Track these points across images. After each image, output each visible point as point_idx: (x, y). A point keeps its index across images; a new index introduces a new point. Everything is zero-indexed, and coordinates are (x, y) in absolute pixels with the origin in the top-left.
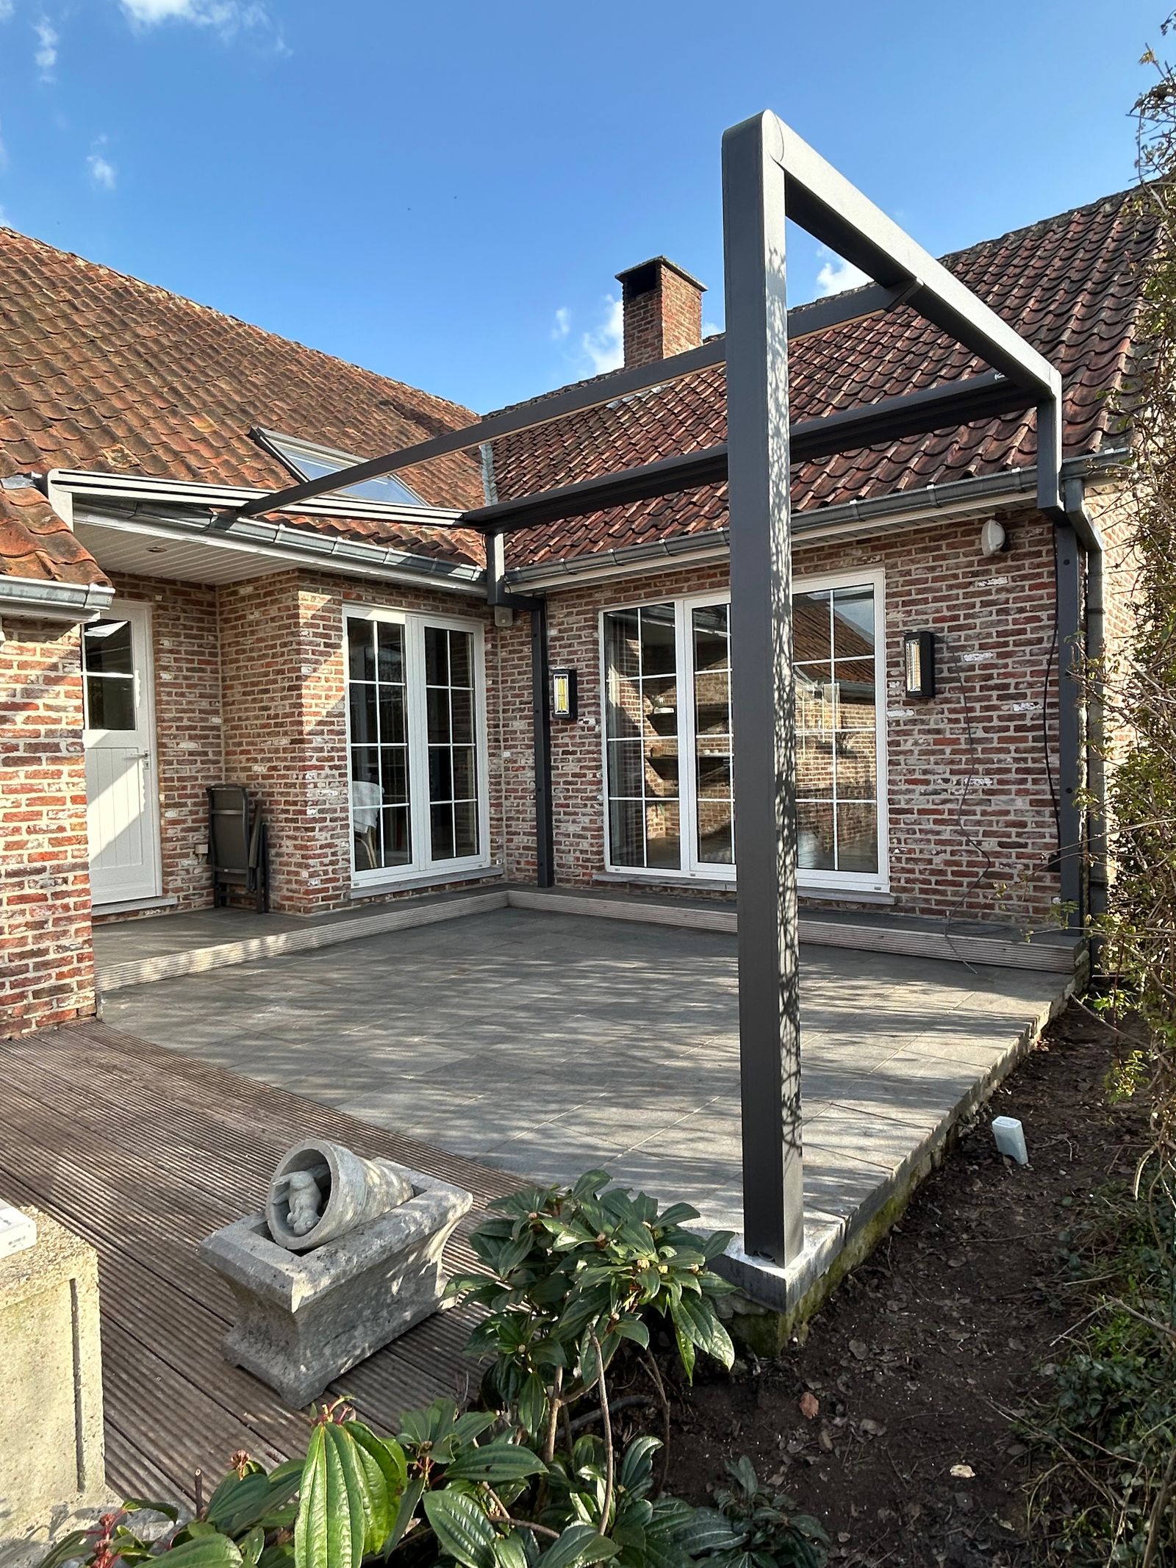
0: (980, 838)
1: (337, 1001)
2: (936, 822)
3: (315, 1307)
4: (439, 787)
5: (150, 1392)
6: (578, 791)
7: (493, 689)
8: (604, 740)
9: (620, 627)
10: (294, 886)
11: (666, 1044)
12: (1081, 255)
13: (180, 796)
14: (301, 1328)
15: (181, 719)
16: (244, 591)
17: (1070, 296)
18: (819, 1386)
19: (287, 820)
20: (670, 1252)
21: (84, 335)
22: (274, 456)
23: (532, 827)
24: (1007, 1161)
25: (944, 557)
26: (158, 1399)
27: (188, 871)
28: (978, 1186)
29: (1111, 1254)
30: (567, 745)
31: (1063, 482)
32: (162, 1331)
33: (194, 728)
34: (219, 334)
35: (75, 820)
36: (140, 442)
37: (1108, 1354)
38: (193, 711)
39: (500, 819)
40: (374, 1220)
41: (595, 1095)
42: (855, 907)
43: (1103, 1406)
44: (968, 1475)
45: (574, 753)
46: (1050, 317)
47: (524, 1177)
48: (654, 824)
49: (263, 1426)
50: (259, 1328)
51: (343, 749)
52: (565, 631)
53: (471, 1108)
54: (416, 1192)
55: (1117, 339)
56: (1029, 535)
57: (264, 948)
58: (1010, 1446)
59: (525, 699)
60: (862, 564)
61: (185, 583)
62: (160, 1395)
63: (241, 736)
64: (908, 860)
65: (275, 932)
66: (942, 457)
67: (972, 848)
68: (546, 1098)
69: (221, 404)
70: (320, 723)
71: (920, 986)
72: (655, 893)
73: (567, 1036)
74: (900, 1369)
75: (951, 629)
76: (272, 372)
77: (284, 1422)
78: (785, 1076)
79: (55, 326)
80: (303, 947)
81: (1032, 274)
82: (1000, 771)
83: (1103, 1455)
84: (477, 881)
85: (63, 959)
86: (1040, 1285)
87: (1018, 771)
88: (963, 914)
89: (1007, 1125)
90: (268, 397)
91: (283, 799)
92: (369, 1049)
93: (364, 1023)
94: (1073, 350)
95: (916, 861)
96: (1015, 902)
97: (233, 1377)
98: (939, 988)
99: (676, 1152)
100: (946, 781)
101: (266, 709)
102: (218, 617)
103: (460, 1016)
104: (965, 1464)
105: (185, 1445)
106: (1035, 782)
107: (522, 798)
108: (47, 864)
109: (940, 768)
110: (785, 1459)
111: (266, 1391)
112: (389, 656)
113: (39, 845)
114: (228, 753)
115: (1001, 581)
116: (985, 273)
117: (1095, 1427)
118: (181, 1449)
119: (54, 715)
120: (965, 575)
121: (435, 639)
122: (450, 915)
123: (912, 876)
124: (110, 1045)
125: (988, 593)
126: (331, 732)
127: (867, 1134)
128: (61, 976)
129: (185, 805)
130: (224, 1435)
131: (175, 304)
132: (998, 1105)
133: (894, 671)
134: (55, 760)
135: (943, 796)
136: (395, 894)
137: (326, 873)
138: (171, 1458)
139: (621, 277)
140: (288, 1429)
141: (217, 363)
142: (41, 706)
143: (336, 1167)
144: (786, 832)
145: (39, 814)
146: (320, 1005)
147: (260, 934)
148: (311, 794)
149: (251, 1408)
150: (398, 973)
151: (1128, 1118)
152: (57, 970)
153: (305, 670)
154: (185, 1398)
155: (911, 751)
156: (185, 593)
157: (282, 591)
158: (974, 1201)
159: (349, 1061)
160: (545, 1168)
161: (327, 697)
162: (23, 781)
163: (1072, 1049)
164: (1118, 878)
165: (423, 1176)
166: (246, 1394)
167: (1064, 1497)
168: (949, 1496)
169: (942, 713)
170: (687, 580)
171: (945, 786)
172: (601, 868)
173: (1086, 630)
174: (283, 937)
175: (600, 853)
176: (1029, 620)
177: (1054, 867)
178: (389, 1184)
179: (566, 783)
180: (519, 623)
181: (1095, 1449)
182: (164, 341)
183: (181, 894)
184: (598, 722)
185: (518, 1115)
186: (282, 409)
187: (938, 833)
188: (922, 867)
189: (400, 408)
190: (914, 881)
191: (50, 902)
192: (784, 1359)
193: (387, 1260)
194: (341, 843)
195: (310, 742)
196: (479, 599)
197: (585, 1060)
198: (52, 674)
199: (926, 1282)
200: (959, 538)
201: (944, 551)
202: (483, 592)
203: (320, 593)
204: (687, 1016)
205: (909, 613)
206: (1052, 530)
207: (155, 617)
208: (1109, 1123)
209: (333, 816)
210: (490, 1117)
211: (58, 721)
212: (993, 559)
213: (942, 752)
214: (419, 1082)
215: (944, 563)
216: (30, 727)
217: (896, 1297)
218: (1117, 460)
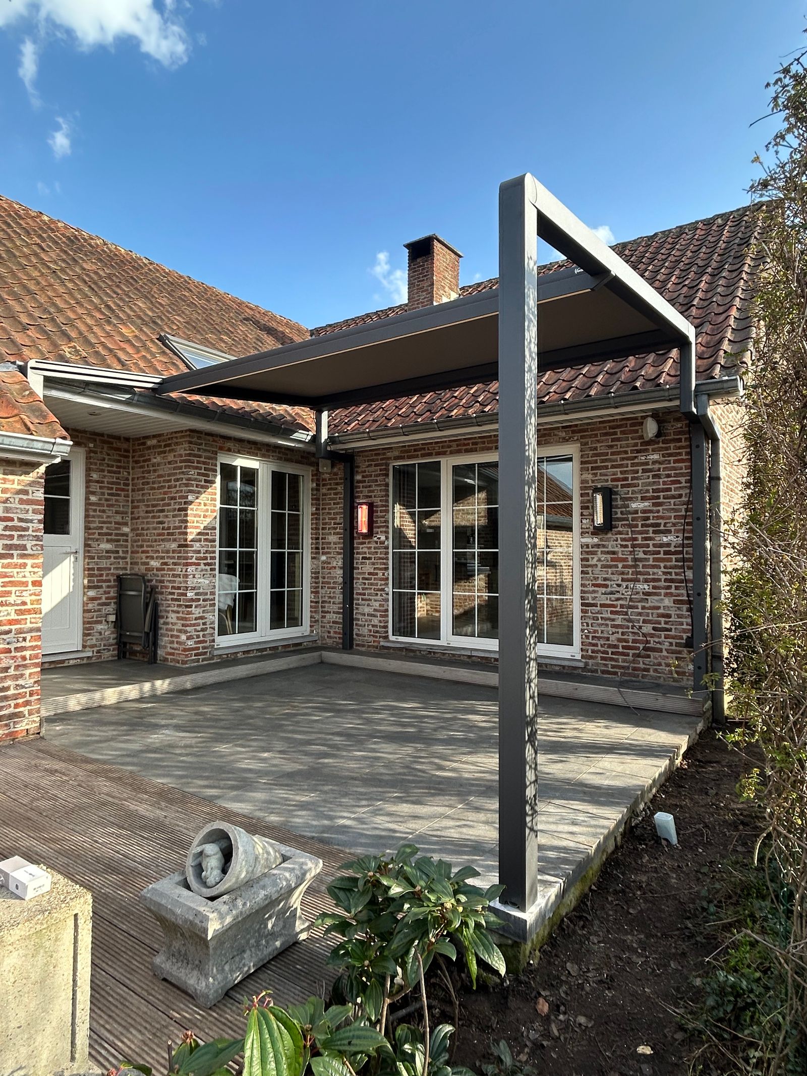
0: (641, 624)
1: (208, 727)
2: (612, 613)
3: (221, 936)
4: (277, 579)
5: (103, 997)
6: (372, 584)
7: (316, 514)
8: (390, 551)
9: (404, 476)
10: (175, 645)
11: (437, 761)
12: (704, 250)
13: (98, 581)
14: (211, 951)
15: (101, 528)
16: (149, 443)
17: (698, 276)
18: (548, 993)
19: (172, 599)
20: (463, 898)
21: (49, 268)
22: (175, 354)
23: (339, 608)
24: (664, 843)
25: (618, 440)
26: (110, 1002)
27: (100, 633)
28: (646, 858)
29: (736, 904)
30: (365, 553)
31: (696, 396)
32: (107, 955)
33: (111, 534)
34: (138, 270)
35: (34, 598)
36: (87, 342)
37: (736, 971)
38: (110, 523)
39: (316, 602)
40: (258, 877)
41: (390, 795)
42: (557, 668)
43: (735, 1005)
44: (648, 1053)
45: (370, 558)
46: (685, 289)
47: (348, 851)
48: (421, 607)
49: (184, 1020)
50: (180, 952)
51: (214, 552)
52: (367, 476)
53: (308, 803)
54: (285, 859)
55: (728, 305)
56: (674, 428)
57: (153, 688)
58: (675, 1032)
59: (338, 521)
60: (565, 440)
61: (109, 436)
62: (110, 999)
63: (143, 541)
64: (593, 637)
65: (162, 678)
66: (617, 375)
67: (635, 630)
68: (360, 797)
69: (139, 317)
70: (199, 534)
71: (603, 723)
72: (423, 655)
73: (370, 754)
74: (601, 982)
75: (623, 486)
76: (172, 296)
77: (198, 1017)
78: (528, 783)
79: (30, 261)
80: (182, 688)
81: (674, 259)
82: (654, 580)
83: (736, 1037)
84: (300, 644)
85: (19, 694)
86: (690, 925)
87: (666, 580)
88: (629, 675)
89: (665, 819)
90: (170, 313)
91: (171, 585)
92: (233, 761)
93: (228, 742)
94: (701, 311)
95: (599, 638)
96: (663, 667)
97: (161, 986)
98: (614, 724)
99: (449, 835)
100: (619, 586)
101: (162, 523)
102: (131, 460)
103: (295, 739)
104: (647, 1045)
105: (131, 1033)
106: (677, 588)
107: (333, 588)
108: (13, 627)
109: (615, 577)
110: (528, 1043)
111: (183, 995)
112: (248, 488)
113: (8, 614)
114: (132, 552)
115: (656, 457)
116: (643, 257)
117: (730, 1019)
118: (129, 1035)
119: (24, 525)
120: (632, 452)
121: (277, 479)
122: (281, 668)
123: (596, 648)
124: (52, 756)
125: (647, 464)
126: (206, 540)
127: (574, 823)
128: (17, 706)
129: (101, 587)
130: (158, 1026)
131: (107, 248)
132: (656, 805)
133: (586, 512)
134: (23, 556)
135: (617, 596)
136: (244, 652)
137: (198, 637)
138: (122, 1042)
139: (408, 246)
140: (201, 1021)
141: (136, 289)
142: (16, 519)
143: (236, 841)
144: (531, 623)
145: (10, 593)
146: (197, 729)
147: (152, 678)
148: (191, 582)
149: (175, 1007)
150: (250, 708)
151: (741, 814)
152: (15, 702)
153: (190, 498)
154: (129, 1001)
155: (596, 565)
156: (109, 442)
157: (177, 444)
158: (643, 869)
159: (221, 769)
160: (362, 845)
161: (205, 516)
162: (1, 569)
163: (703, 767)
164: (729, 653)
165: (288, 848)
166: (171, 998)
167: (712, 1066)
168: (636, 1066)
169: (617, 540)
170: (450, 447)
171: (618, 589)
172: (386, 637)
173: (709, 491)
174: (167, 681)
175: (386, 627)
176: (673, 482)
177: (689, 644)
178: (268, 853)
179: (364, 579)
180: (335, 470)
181: (730, 1033)
182: (101, 273)
183: (95, 649)
184: (387, 538)
185: (340, 808)
186: (179, 321)
187: (613, 620)
188: (602, 643)
189: (257, 323)
190: (597, 652)
191: (13, 654)
192: (524, 975)
193: (269, 904)
194: (209, 616)
195: (192, 546)
196: (309, 453)
197: (383, 771)
198: (25, 497)
199: (615, 924)
200: (629, 428)
201: (619, 435)
202: (312, 449)
203: (203, 447)
204: (450, 741)
205: (595, 475)
206: (688, 426)
207: (88, 458)
208: (730, 817)
209: (204, 597)
210: (321, 809)
211: (26, 529)
212: (650, 442)
213: (617, 566)
214: (271, 784)
215: (618, 443)
216: (8, 533)
217: (596, 934)
218: (730, 384)
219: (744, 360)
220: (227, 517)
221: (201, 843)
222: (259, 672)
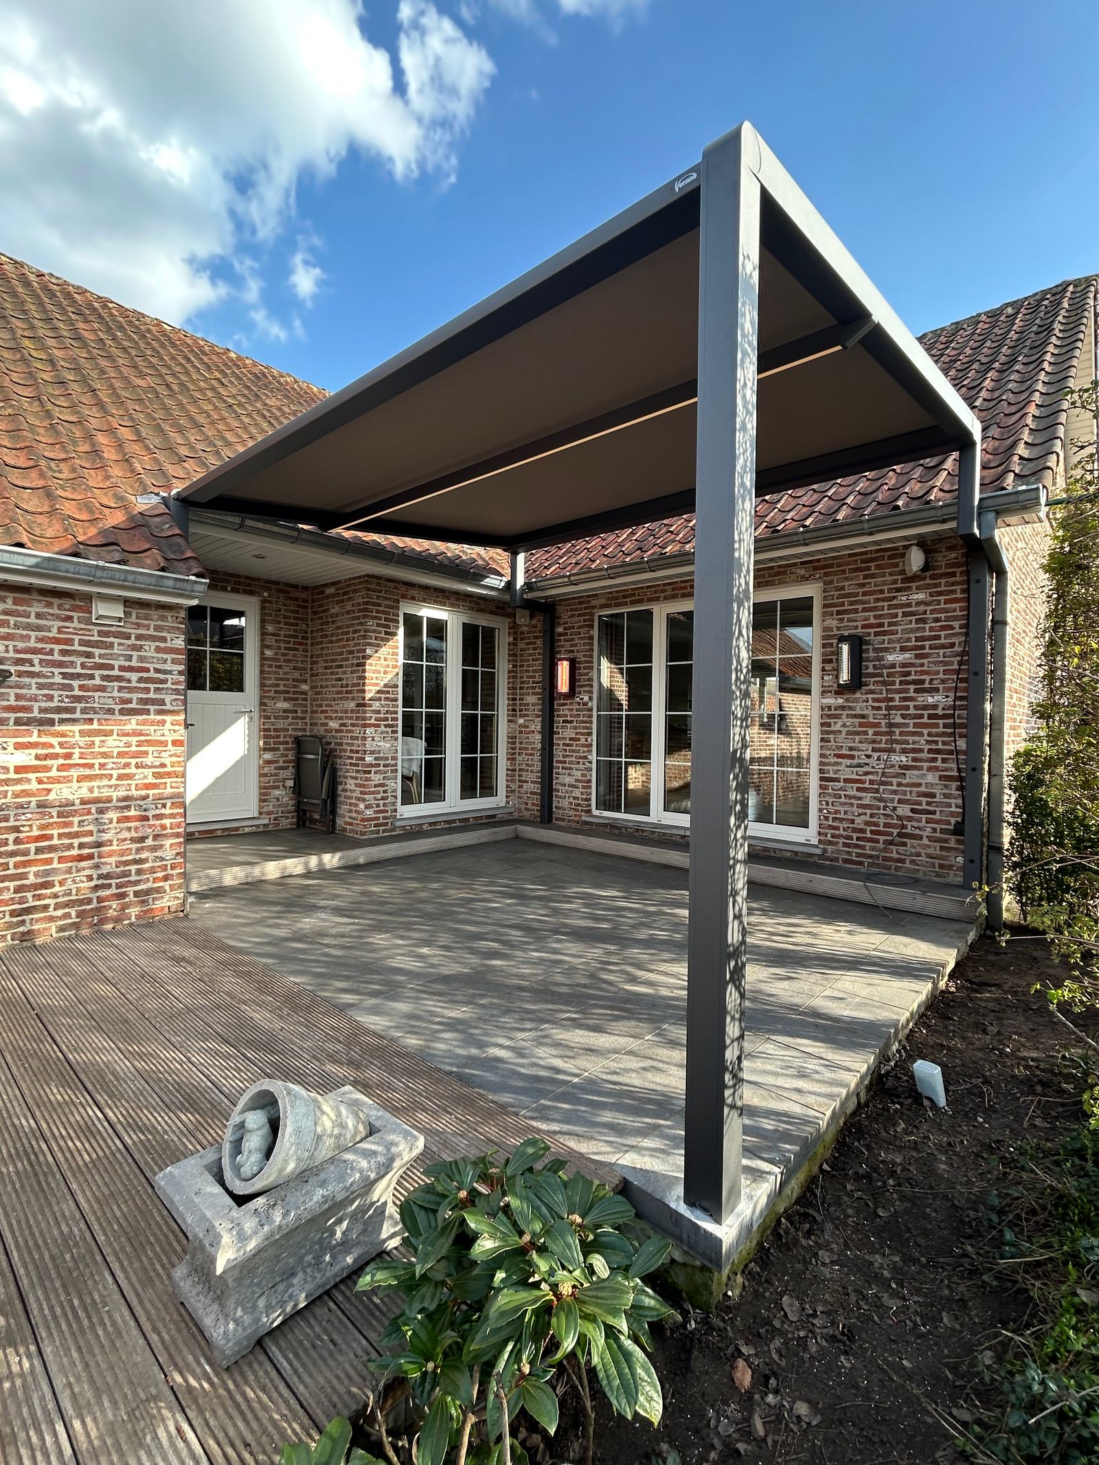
0: (896, 804)
1: (370, 911)
2: (858, 789)
4: (468, 744)
6: (573, 751)
7: (513, 671)
8: (595, 713)
9: (611, 630)
10: (354, 815)
11: (629, 969)
13: (275, 743)
15: (278, 685)
16: (329, 591)
17: (981, 374)
18: (752, 1351)
19: (351, 764)
21: (225, 402)
23: (537, 777)
24: (926, 1103)
25: (873, 576)
26: (98, 1337)
27: (278, 799)
28: (901, 1126)
30: (566, 716)
31: (979, 514)
33: (288, 692)
35: (174, 759)
38: (288, 680)
39: (514, 770)
40: (318, 1166)
41: (562, 1015)
42: (788, 854)
45: (571, 722)
48: (634, 778)
51: (396, 712)
52: (569, 628)
53: (458, 1021)
54: (371, 1132)
55: (1024, 403)
56: (945, 558)
57: (320, 863)
59: (537, 680)
60: (804, 579)
61: (286, 584)
62: (101, 1332)
63: (322, 699)
64: (834, 819)
65: (334, 850)
66: (873, 495)
67: (888, 812)
70: (379, 692)
71: (845, 927)
73: (549, 956)
74: (832, 1339)
75: (876, 634)
77: (206, 1385)
78: (728, 1041)
79: (205, 395)
80: (354, 863)
82: (914, 751)
84: (494, 816)
85: (159, 867)
86: (971, 1251)
87: (930, 751)
88: (878, 866)
89: (929, 1072)
91: (349, 748)
92: (388, 957)
93: (387, 932)
95: (841, 820)
96: (923, 858)
97: (175, 1315)
98: (862, 930)
99: (628, 1081)
100: (868, 757)
101: (340, 679)
102: (309, 610)
103: (465, 931)
105: (102, 1405)
106: (944, 760)
107: (531, 754)
108: (151, 792)
109: (863, 746)
110: (716, 1442)
112: (435, 644)
113: (145, 777)
114: (312, 712)
115: (921, 596)
118: (97, 1410)
119: (161, 676)
120: (890, 590)
121: (470, 634)
122: (472, 842)
123: (837, 832)
124: (188, 940)
125: (909, 605)
126: (387, 699)
127: (802, 1075)
128: (156, 880)
129: (278, 749)
131: (298, 385)
132: (916, 1047)
133: (829, 666)
134: (161, 712)
135: (866, 769)
136: (430, 824)
137: (378, 806)
140: (207, 1397)
142: (152, 669)
143: (285, 1113)
144: (738, 807)
145: (146, 753)
146: (357, 914)
147: (321, 851)
148: (369, 745)
149: (181, 1362)
150: (424, 889)
151: (1037, 1067)
152: (154, 875)
153: (368, 652)
154: (123, 1340)
155: (840, 731)
156: (285, 592)
157: (355, 591)
158: (898, 1143)
159: (367, 968)
160: (512, 1089)
161: (385, 672)
162: (135, 727)
163: (977, 992)
164: (1012, 843)
166: (180, 1342)
169: (867, 701)
170: (664, 591)
171: (867, 761)
172: (589, 811)
173: (992, 639)
174: (338, 855)
175: (589, 800)
176: (943, 628)
177: (959, 830)
179: (565, 745)
180: (534, 622)
182: (286, 409)
183: (272, 816)
184: (591, 698)
187: (860, 799)
188: (846, 826)
190: (839, 836)
191: (151, 822)
192: (718, 1315)
193: (329, 1209)
194: (391, 783)
195: (371, 706)
196: (505, 603)
197: (559, 978)
198: (162, 645)
199: (856, 1231)
200: (886, 561)
201: (873, 571)
202: (507, 597)
203: (383, 594)
204: (649, 943)
205: (841, 620)
206: (966, 555)
207: (263, 608)
208: (1020, 1071)
209: (385, 763)
210: (472, 1031)
211: (165, 681)
212: (914, 578)
213: (866, 733)
214: (419, 991)
215: (873, 581)
216: (143, 685)
217: (827, 1246)
218: (1027, 496)
219: (1049, 464)
220: (411, 674)
221: (243, 1112)
222: (445, 846)
